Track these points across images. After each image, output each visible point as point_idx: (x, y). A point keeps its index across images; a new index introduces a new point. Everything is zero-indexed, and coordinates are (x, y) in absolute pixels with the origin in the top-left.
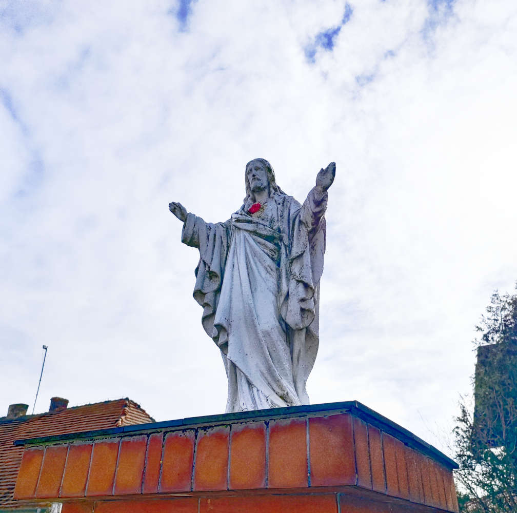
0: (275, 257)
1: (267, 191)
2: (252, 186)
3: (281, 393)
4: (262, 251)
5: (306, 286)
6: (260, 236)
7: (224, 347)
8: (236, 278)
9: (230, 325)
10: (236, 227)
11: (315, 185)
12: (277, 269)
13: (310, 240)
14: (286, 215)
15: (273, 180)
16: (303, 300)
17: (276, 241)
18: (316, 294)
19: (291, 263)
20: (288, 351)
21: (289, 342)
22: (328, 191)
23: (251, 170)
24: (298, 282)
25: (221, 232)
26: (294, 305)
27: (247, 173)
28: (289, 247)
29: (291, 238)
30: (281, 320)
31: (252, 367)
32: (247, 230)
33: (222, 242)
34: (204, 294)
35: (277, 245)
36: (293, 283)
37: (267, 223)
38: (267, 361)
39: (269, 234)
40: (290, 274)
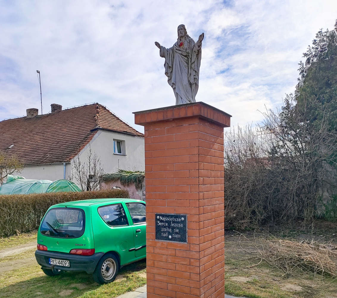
0: (187, 62)
1: (184, 37)
2: (180, 36)
3: (189, 100)
4: (183, 60)
5: (195, 71)
6: (183, 55)
7: (174, 89)
8: (177, 69)
9: (176, 83)
10: (176, 51)
11: (198, 40)
12: (188, 66)
13: (197, 57)
14: (190, 47)
15: (186, 33)
16: (195, 75)
17: (187, 57)
18: (198, 73)
19: (192, 64)
20: (191, 89)
21: (191, 87)
22: (202, 42)
23: (179, 29)
24: (193, 70)
25: (171, 52)
26: (192, 77)
27: (178, 30)
28: (191, 59)
29: (192, 55)
30: (189, 81)
31: (182, 93)
32: (179, 53)
33: (172, 56)
34: (168, 73)
35: (188, 58)
36: (192, 70)
37: (185, 51)
38: (185, 92)
39: (186, 55)
40: (191, 68)
